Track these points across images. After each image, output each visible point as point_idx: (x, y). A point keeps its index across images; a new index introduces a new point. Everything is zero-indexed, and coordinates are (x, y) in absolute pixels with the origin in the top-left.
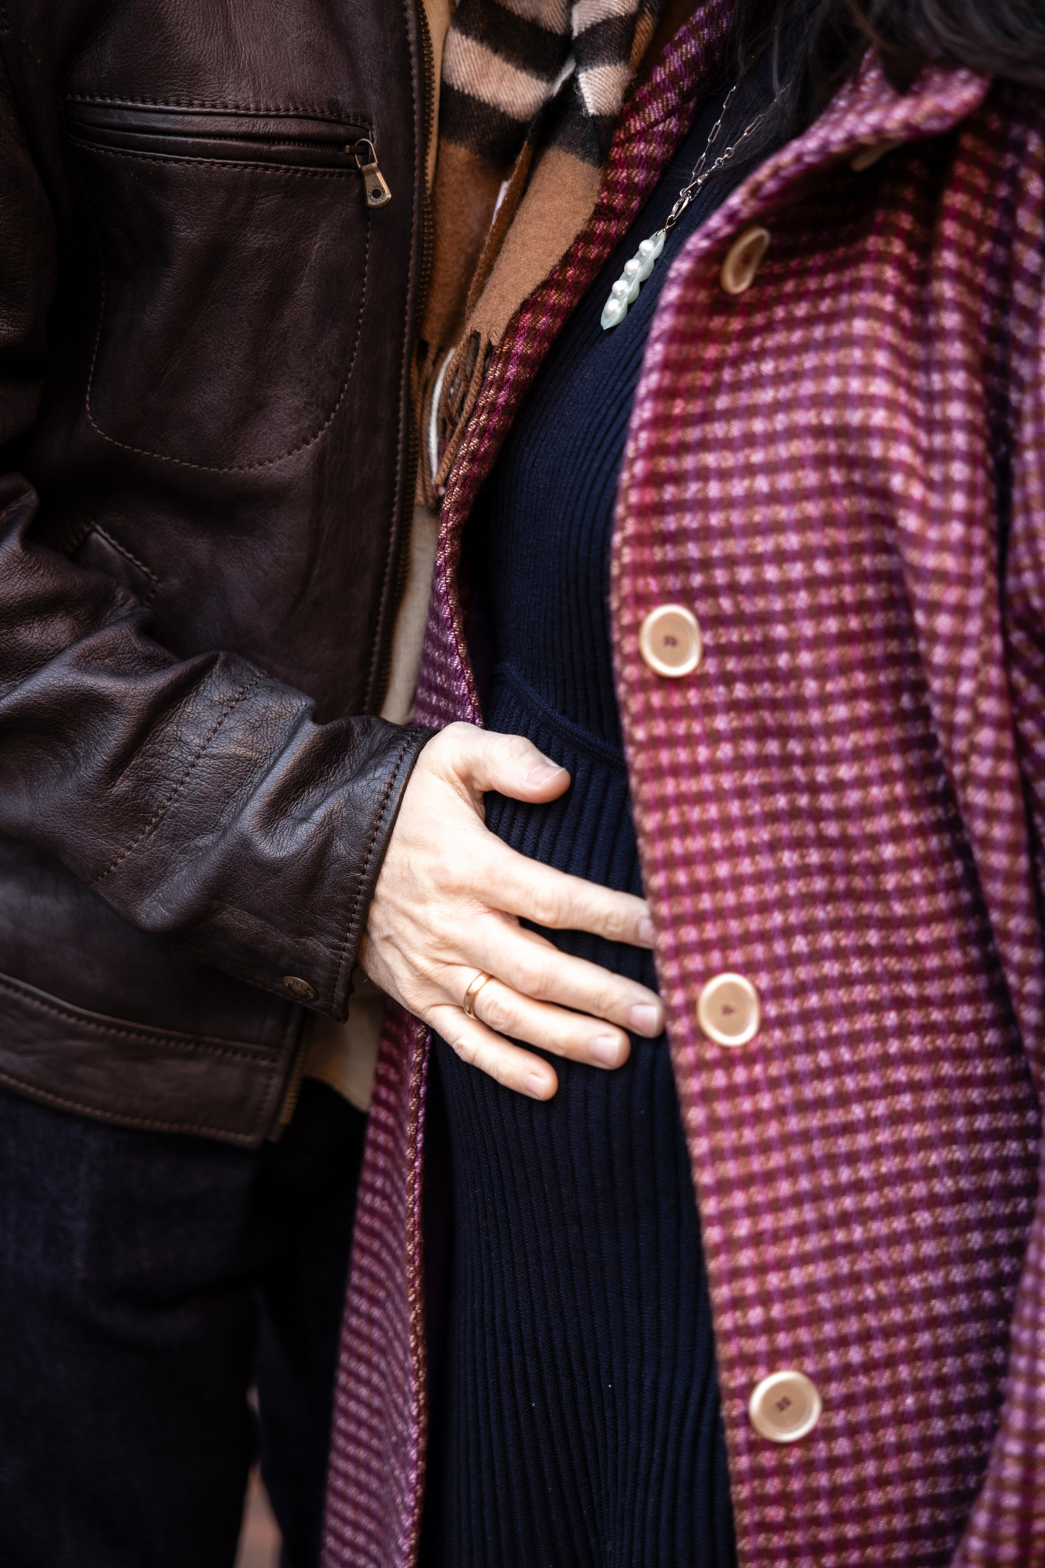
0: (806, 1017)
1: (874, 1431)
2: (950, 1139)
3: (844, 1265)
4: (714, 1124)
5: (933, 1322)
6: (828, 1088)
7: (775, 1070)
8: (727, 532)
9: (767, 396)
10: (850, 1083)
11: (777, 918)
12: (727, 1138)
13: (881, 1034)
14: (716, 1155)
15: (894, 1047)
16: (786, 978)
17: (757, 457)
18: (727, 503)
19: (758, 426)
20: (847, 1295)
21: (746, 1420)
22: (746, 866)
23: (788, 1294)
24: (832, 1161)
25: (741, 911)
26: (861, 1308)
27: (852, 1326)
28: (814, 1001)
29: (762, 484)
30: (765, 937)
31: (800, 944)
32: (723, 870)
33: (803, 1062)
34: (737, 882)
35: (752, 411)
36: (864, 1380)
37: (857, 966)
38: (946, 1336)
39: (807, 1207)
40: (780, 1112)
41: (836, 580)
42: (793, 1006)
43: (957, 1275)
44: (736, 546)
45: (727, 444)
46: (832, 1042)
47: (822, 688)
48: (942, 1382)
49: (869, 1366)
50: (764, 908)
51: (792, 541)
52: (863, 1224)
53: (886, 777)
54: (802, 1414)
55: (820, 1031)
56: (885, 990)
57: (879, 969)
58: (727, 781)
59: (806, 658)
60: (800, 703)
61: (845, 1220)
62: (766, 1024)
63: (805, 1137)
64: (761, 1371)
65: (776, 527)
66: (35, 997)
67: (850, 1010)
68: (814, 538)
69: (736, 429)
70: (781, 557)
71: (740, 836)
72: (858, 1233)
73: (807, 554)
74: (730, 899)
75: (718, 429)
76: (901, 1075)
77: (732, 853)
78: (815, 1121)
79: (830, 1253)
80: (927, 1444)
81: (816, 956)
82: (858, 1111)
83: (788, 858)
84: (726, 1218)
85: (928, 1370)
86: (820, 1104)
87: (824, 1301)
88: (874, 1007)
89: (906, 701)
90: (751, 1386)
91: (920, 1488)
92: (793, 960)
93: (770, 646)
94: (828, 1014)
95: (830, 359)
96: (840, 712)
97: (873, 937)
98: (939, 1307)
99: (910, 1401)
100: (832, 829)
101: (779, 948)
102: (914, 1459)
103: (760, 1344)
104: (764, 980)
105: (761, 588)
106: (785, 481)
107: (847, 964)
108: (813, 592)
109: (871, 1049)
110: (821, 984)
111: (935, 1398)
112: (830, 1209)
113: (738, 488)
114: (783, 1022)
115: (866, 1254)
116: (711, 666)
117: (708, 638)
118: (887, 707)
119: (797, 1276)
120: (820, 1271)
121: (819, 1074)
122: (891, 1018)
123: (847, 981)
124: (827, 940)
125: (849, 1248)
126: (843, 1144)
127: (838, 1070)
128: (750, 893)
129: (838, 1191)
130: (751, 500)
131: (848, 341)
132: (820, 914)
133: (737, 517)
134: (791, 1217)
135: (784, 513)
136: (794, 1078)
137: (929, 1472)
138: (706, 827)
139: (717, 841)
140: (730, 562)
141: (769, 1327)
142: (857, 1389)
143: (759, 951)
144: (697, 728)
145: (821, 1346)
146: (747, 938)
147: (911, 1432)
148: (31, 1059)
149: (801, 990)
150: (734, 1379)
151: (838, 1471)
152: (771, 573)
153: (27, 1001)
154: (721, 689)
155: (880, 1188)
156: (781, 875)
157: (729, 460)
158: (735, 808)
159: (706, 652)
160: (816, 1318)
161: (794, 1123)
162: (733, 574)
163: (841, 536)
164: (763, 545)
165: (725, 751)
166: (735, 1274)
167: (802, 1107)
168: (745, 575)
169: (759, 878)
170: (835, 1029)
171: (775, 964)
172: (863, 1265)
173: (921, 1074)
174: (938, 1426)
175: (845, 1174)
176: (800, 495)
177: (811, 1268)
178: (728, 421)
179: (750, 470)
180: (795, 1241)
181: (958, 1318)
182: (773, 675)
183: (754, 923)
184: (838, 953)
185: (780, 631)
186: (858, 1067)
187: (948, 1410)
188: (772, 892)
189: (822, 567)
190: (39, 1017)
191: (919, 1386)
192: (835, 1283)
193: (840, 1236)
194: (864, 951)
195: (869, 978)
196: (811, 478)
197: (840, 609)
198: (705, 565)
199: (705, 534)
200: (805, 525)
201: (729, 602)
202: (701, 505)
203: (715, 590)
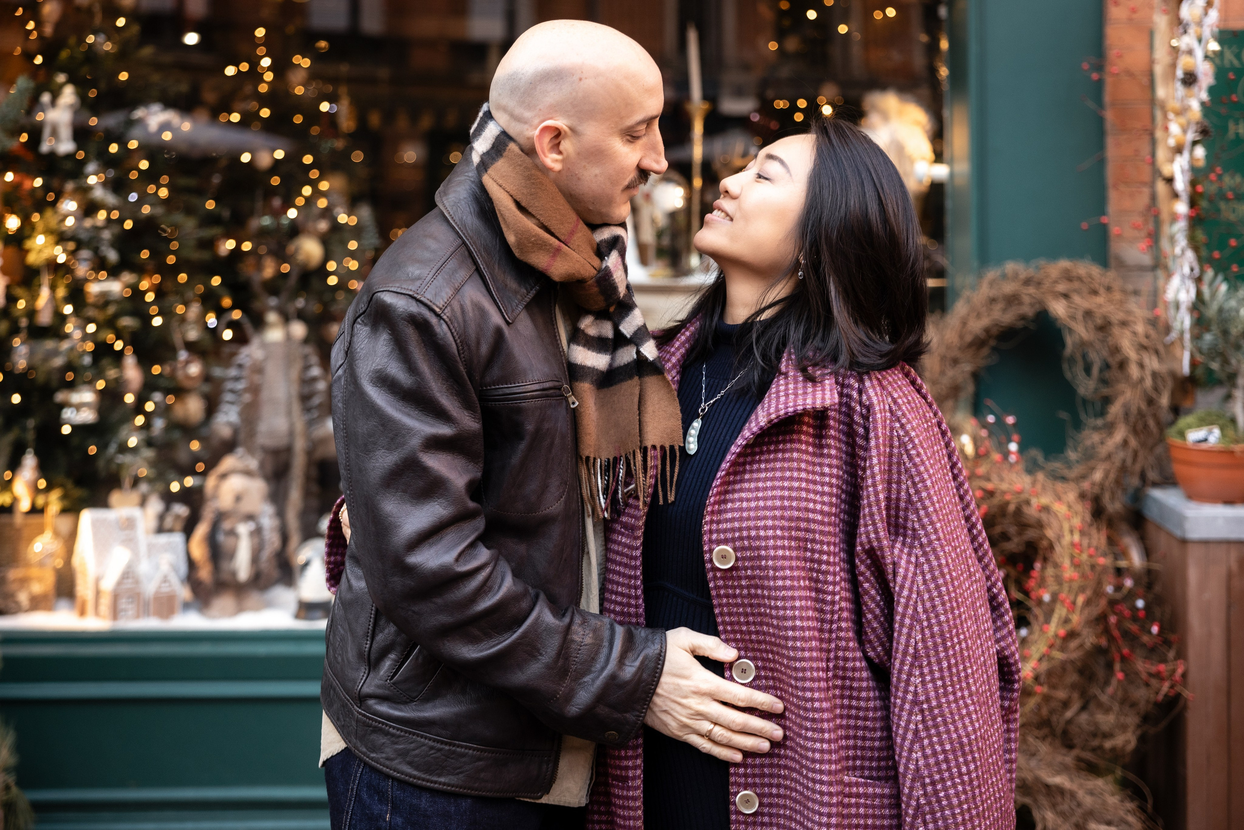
3: (774, 761)
8: (748, 519)
9: (763, 475)
11: (763, 646)
17: (760, 494)
18: (749, 509)
19: (760, 485)
20: (774, 771)
21: (734, 803)
22: (753, 628)
26: (778, 776)
27: (774, 781)
29: (761, 503)
30: (759, 650)
34: (749, 632)
36: (775, 800)
41: (783, 538)
44: (751, 523)
45: (749, 490)
47: (775, 574)
51: (770, 523)
54: (753, 806)
58: (746, 601)
59: (771, 563)
60: (767, 578)
64: (741, 789)
65: (765, 518)
66: (462, 747)
68: (777, 523)
69: (752, 485)
70: (766, 528)
71: (751, 619)
73: (774, 528)
74: (747, 637)
75: (746, 485)
77: (748, 623)
90: (737, 793)
93: (760, 558)
95: (786, 465)
96: (780, 583)
103: (742, 780)
105: (758, 538)
106: (770, 504)
108: (776, 541)
113: (753, 504)
116: (739, 565)
117: (739, 555)
128: (754, 637)
130: (757, 508)
131: (791, 460)
133: (752, 514)
135: (768, 513)
140: (749, 528)
141: (745, 775)
142: (771, 802)
143: (757, 654)
144: (736, 583)
145: (762, 786)
146: (753, 649)
148: (461, 776)
152: (762, 533)
153: (459, 750)
154: (743, 572)
157: (750, 495)
159: (737, 560)
160: (762, 776)
162: (749, 533)
163: (785, 523)
164: (761, 523)
165: (745, 592)
168: (753, 533)
176: (774, 509)
178: (750, 483)
179: (757, 499)
182: (760, 568)
185: (763, 553)
189: (779, 532)
190: (463, 755)
196: (778, 503)
197: (783, 548)
198: (740, 529)
199: (741, 519)
200: (774, 518)
201: (746, 543)
202: (741, 510)
203: (741, 538)
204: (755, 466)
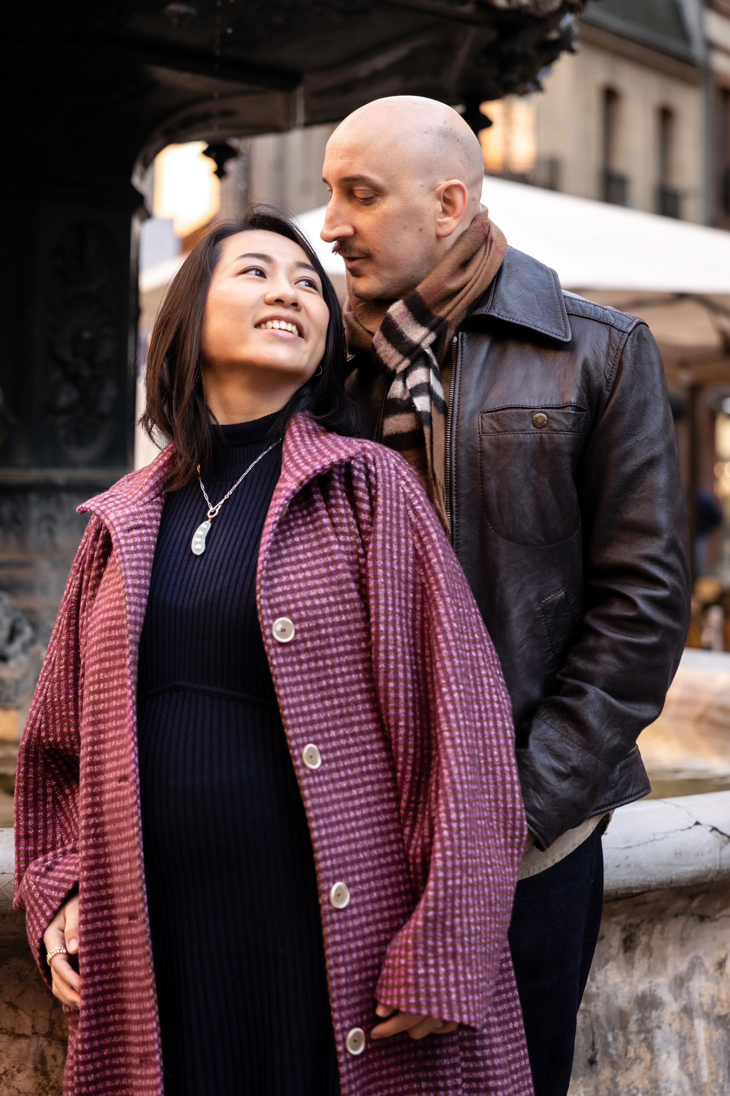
0: (336, 759)
1: (364, 906)
2: (382, 801)
3: (353, 846)
4: (312, 796)
5: (381, 866)
6: (344, 784)
7: (327, 778)
8: (300, 590)
10: (352, 782)
11: (325, 725)
12: (316, 801)
13: (360, 764)
14: (314, 807)
15: (364, 769)
16: (329, 746)
17: (304, 566)
18: (297, 581)
20: (354, 857)
21: (329, 901)
22: (313, 707)
23: (337, 856)
24: (347, 810)
25: (312, 723)
26: (359, 861)
27: (356, 868)
28: (338, 753)
29: (308, 574)
30: (321, 731)
31: (333, 733)
32: (305, 708)
33: (336, 775)
34: (310, 712)
35: (297, 553)
36: (360, 887)
37: (351, 741)
38: (385, 871)
39: (341, 825)
40: (330, 793)
41: (336, 603)
42: (331, 756)
43: (388, 849)
44: (304, 594)
45: (291, 564)
46: (345, 768)
47: (335, 640)
48: (384, 887)
49: (362, 882)
50: (320, 721)
51: (321, 591)
52: (359, 831)
53: (357, 672)
54: (344, 898)
55: (341, 764)
56: (360, 748)
57: (358, 741)
58: (306, 677)
59: (330, 630)
60: (329, 646)
61: (353, 830)
62: (323, 762)
63: (338, 801)
64: (331, 884)
65: (315, 587)
67: (349, 756)
68: (328, 590)
69: (293, 559)
70: (319, 596)
71: (311, 696)
72: (357, 835)
73: (326, 595)
74: (308, 719)
76: (366, 779)
77: (308, 702)
78: (340, 796)
79: (349, 842)
80: (381, 910)
81: (338, 738)
82: (354, 792)
83: (327, 703)
84: (319, 828)
85: (380, 884)
86: (342, 790)
87: (347, 859)
88: (357, 755)
89: (363, 645)
90: (329, 889)
91: (380, 926)
92: (331, 739)
93: (318, 627)
94: (343, 758)
96: (342, 649)
97: (356, 729)
98: (383, 861)
99: (375, 894)
100: (341, 690)
101: (326, 735)
102: (378, 916)
103: (330, 873)
104: (321, 747)
105: (314, 607)
106: (316, 572)
107: (348, 740)
108: (330, 607)
109: (357, 770)
110: (340, 748)
111: (383, 893)
112: (348, 826)
113: (300, 576)
114: (328, 761)
115: (360, 842)
116: (299, 637)
117: (297, 627)
118: (356, 647)
119: (340, 850)
120: (346, 848)
121: (341, 779)
122: (363, 758)
123: (348, 746)
124: (341, 732)
125: (355, 840)
126: (350, 804)
127: (347, 778)
128: (315, 716)
129: (350, 820)
130: (305, 579)
132: (338, 722)
133: (302, 585)
134: (336, 829)
135: (317, 582)
136: (333, 781)
137: (383, 920)
138: (299, 694)
139: (303, 698)
140: (303, 599)
141: (332, 868)
142: (358, 891)
143: (319, 737)
144: (295, 659)
145: (347, 875)
146: (314, 732)
147: (376, 906)
149: (334, 750)
150: (324, 886)
151: (354, 921)
154: (302, 645)
155: (363, 819)
156: (325, 709)
157: (295, 568)
158: (309, 687)
159: (297, 632)
160: (345, 865)
161: (334, 796)
162: (304, 603)
163: (334, 589)
164: (313, 593)
165: (305, 667)
166: (323, 848)
167: (336, 791)
168: (308, 603)
169: (318, 711)
170: (346, 763)
171: (325, 741)
172: (359, 846)
173: (373, 778)
174: (384, 903)
175: (352, 814)
176: (321, 576)
177: (343, 847)
179: (303, 570)
180: (338, 837)
181: (388, 865)
182: (320, 637)
183: (316, 727)
184: (345, 736)
185: (321, 621)
186: (354, 776)
187: (387, 898)
188: (322, 716)
189: (332, 599)
191: (377, 889)
192: (351, 852)
193: (352, 836)
194: (353, 735)
195: (356, 744)
196: (324, 570)
197: (339, 613)
198: (295, 601)
199: (293, 591)
200: (324, 585)
201: (303, 613)
202: (289, 582)
203: (298, 610)
204: (289, 542)
